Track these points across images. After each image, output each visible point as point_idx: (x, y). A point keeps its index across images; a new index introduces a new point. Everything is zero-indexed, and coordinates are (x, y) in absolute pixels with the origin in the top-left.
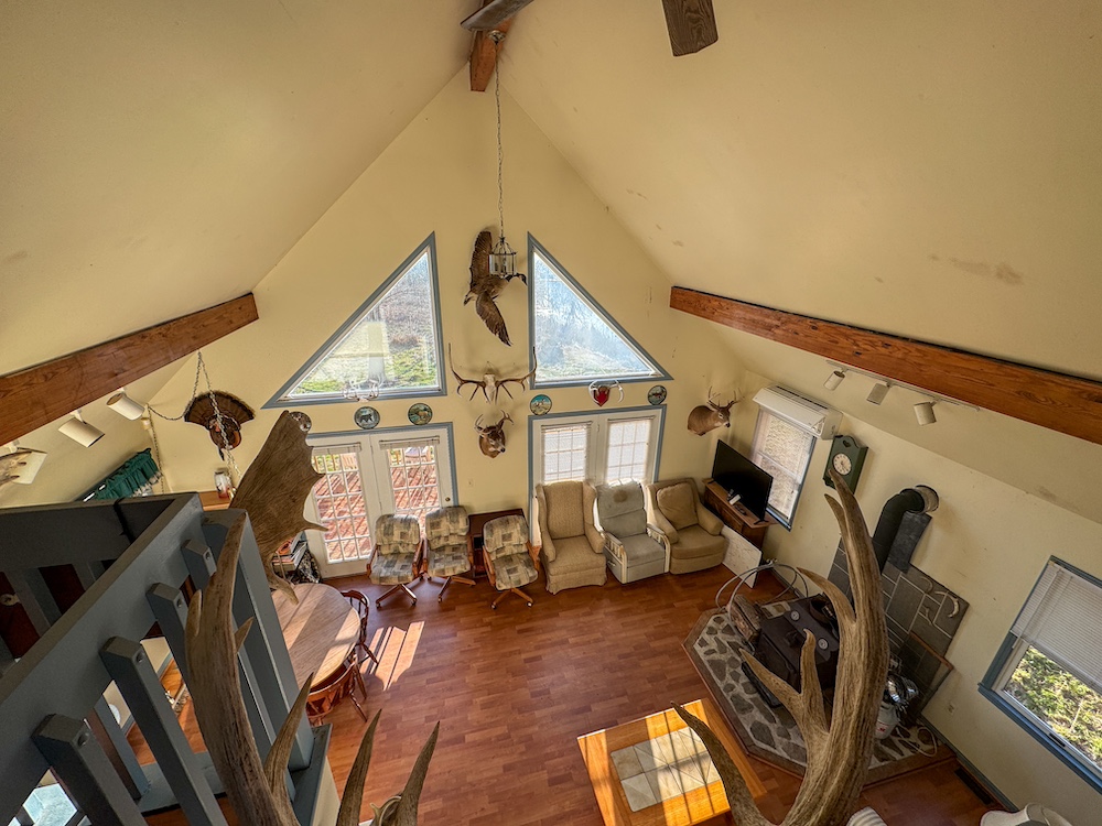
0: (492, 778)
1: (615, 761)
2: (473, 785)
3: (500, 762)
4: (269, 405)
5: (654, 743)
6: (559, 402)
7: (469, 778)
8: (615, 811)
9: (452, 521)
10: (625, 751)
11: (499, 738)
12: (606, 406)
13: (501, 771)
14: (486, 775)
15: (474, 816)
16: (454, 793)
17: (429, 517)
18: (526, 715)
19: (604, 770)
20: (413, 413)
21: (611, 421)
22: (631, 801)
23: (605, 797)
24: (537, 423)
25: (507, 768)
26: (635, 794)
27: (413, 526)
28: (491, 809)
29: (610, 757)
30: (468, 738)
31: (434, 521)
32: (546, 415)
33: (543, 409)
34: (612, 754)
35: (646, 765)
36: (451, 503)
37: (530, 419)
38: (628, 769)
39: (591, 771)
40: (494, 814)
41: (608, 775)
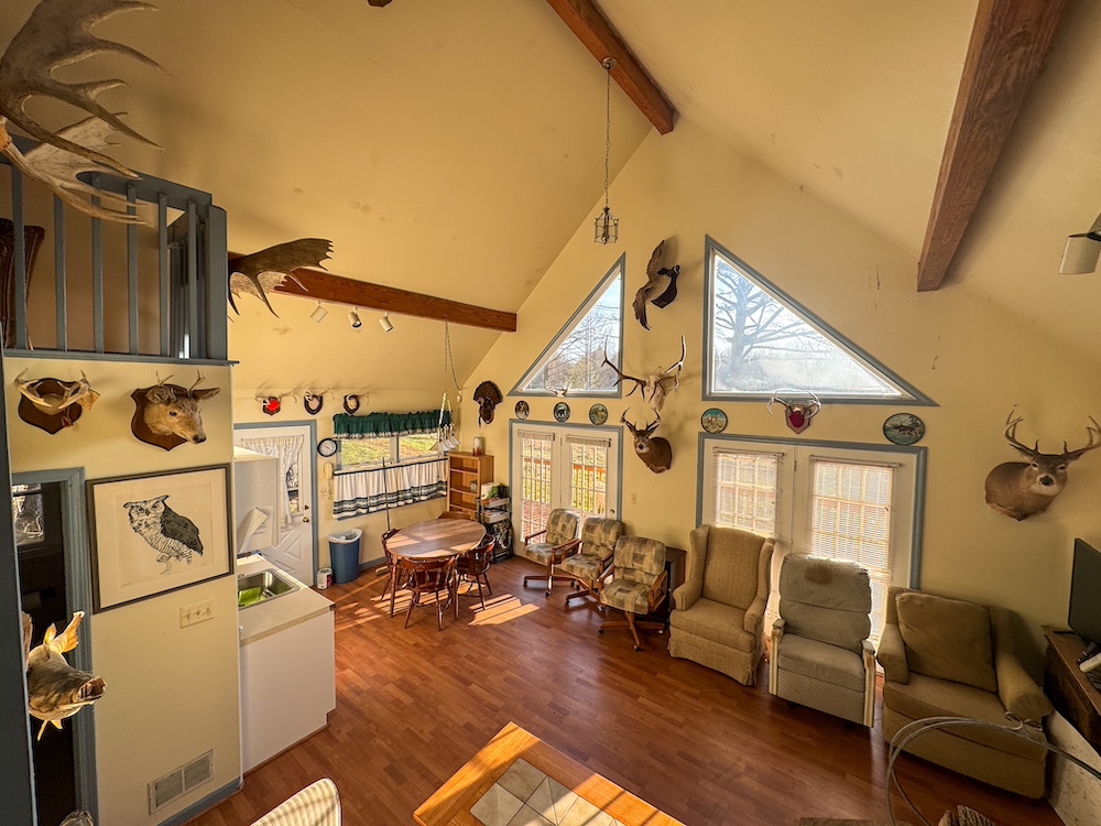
0: (452, 721)
1: (514, 767)
2: (437, 711)
3: (470, 718)
4: (513, 393)
5: (571, 797)
6: (738, 421)
7: (441, 707)
8: (458, 793)
9: (604, 530)
10: (534, 770)
11: (490, 706)
12: (806, 434)
13: (462, 724)
14: (452, 716)
15: (413, 729)
16: (423, 705)
17: (589, 519)
18: (528, 711)
19: (495, 761)
20: (593, 412)
21: (814, 459)
22: (481, 803)
23: (467, 776)
24: (710, 443)
25: (468, 727)
26: (492, 805)
27: (572, 520)
28: (427, 737)
29: (514, 760)
30: (474, 687)
31: (591, 525)
32: (718, 435)
33: (715, 426)
34: (520, 760)
35: (536, 800)
36: (614, 516)
37: (702, 436)
38: (516, 783)
39: (487, 750)
40: (422, 741)
41: (493, 767)
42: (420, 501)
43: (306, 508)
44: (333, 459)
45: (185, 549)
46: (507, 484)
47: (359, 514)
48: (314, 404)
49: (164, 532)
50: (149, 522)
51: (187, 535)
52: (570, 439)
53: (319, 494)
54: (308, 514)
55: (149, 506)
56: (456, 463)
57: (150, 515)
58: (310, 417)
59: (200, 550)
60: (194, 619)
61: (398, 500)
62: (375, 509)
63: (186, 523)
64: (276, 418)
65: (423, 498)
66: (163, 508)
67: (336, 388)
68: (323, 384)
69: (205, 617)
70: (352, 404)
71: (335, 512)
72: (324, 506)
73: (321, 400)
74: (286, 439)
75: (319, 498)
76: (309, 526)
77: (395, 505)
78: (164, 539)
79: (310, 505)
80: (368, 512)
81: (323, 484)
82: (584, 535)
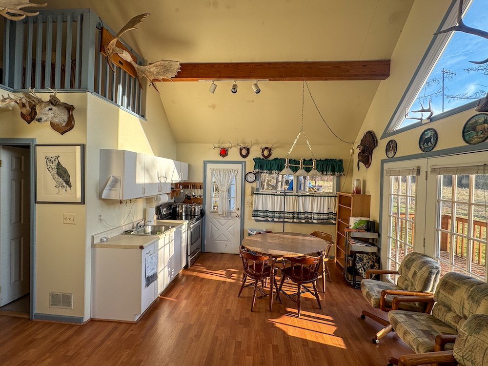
4: (385, 135)
42: (312, 223)
43: (238, 209)
44: (254, 185)
45: (64, 184)
46: (378, 221)
47: (267, 221)
48: (245, 152)
49: (57, 173)
50: (53, 167)
51: (66, 177)
52: (435, 170)
53: (246, 203)
54: (239, 213)
55: (53, 160)
56: (343, 200)
57: (54, 164)
58: (242, 159)
59: (70, 187)
60: (68, 221)
61: (293, 218)
62: (277, 220)
63: (65, 171)
64: (226, 159)
65: (315, 221)
66: (57, 162)
67: (257, 143)
68: (249, 141)
69: (72, 222)
70: (266, 153)
71: (254, 216)
72: (248, 211)
73: (248, 150)
74: (230, 171)
75: (246, 206)
76: (238, 220)
77: (291, 221)
78: (57, 177)
79: (240, 209)
80: (273, 221)
81: (248, 198)
82: (438, 293)
